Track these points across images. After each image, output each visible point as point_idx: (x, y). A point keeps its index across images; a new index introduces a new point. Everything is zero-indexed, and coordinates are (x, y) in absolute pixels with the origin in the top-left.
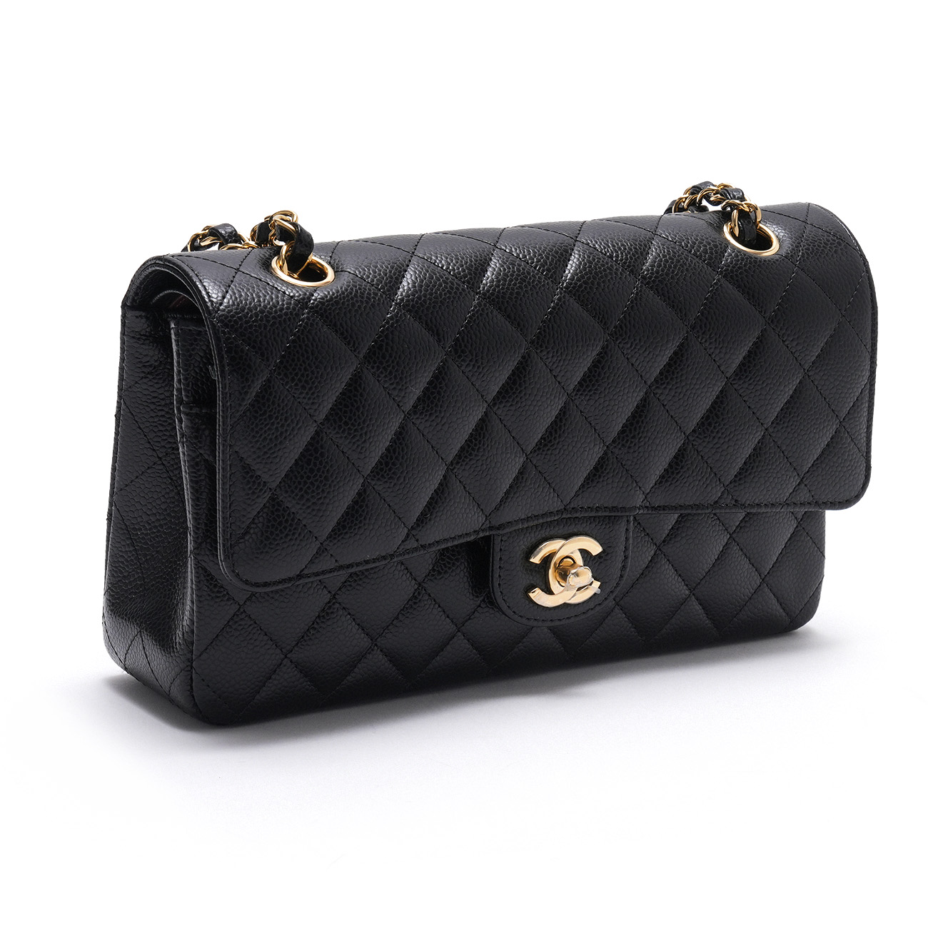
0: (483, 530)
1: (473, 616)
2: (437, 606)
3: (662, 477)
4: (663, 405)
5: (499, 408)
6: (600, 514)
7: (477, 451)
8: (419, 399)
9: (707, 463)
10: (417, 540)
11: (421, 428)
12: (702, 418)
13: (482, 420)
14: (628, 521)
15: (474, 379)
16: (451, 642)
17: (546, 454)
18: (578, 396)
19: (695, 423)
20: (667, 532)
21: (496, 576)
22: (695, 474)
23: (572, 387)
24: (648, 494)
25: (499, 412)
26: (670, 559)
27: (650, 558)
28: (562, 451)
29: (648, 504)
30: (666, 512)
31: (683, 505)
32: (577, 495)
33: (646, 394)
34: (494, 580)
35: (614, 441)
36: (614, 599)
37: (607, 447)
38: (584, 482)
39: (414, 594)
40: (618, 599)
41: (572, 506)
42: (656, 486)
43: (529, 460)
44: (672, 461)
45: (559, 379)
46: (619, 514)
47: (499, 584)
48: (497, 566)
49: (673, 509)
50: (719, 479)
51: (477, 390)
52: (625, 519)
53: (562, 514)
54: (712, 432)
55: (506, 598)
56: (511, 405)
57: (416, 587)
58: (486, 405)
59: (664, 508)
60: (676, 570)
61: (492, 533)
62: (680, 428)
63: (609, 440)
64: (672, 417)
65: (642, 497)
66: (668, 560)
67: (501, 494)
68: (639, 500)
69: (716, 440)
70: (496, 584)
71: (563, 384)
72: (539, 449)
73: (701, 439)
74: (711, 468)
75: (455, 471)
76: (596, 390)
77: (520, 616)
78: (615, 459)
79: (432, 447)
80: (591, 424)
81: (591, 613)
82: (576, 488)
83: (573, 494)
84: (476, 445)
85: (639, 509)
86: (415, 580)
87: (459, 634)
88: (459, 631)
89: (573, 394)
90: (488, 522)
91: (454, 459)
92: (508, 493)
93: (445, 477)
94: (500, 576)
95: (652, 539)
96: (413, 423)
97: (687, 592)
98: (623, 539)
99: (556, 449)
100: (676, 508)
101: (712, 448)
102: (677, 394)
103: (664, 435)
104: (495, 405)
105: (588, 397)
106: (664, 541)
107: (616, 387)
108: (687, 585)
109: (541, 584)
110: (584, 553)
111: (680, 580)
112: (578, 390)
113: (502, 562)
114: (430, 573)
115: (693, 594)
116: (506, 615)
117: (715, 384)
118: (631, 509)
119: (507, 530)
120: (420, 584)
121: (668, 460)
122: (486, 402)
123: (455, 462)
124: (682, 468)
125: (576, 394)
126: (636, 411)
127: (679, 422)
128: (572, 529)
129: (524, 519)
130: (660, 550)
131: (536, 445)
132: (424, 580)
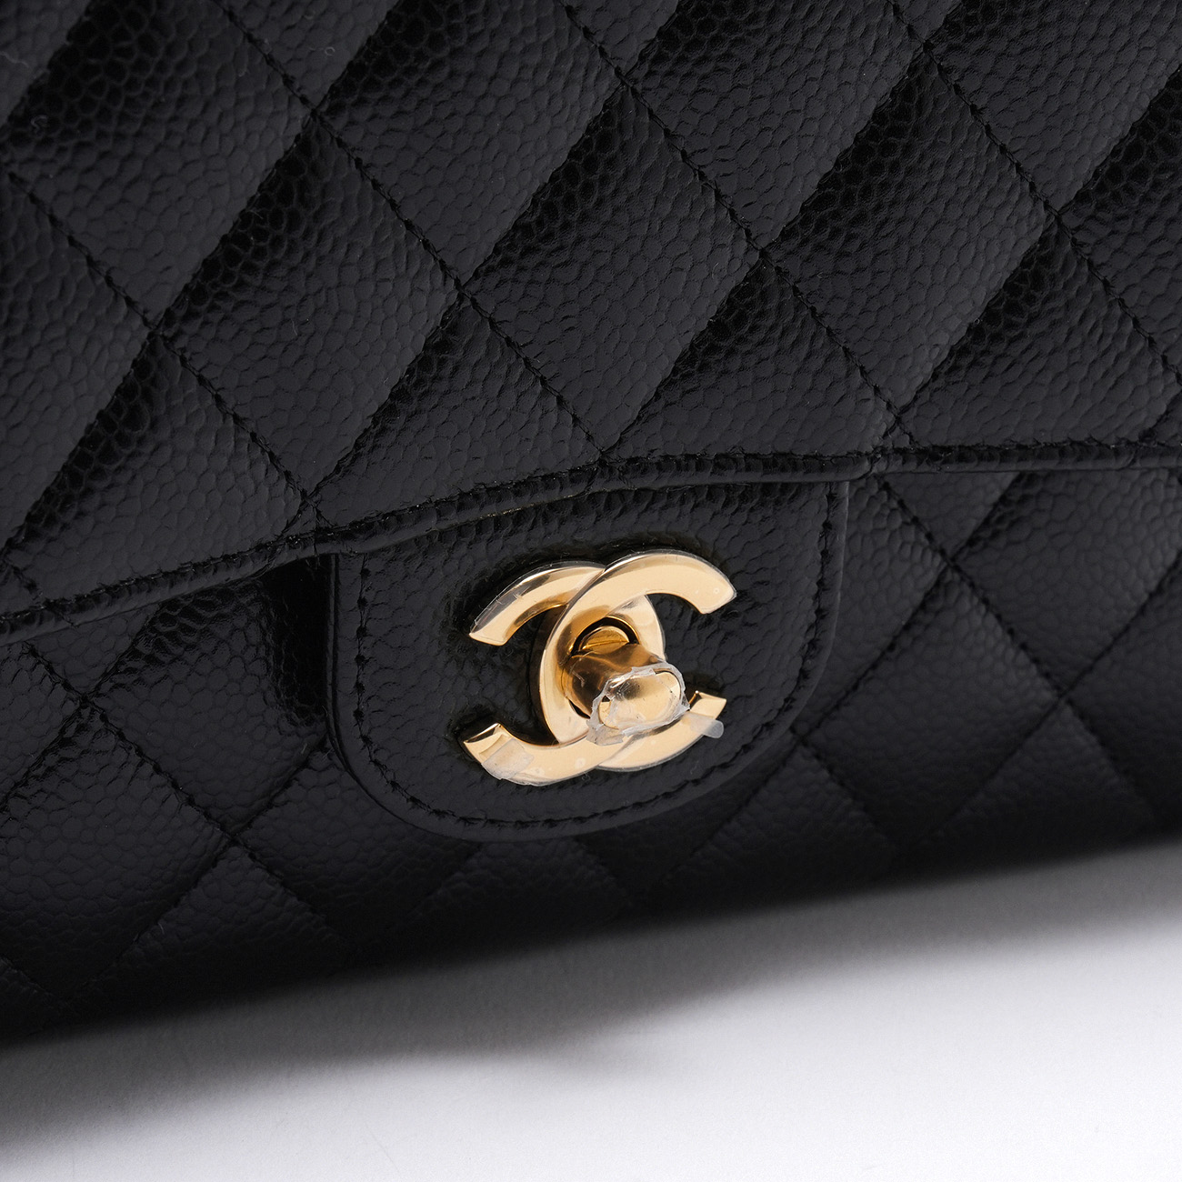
0: (291, 543)
1: (282, 798)
2: (148, 768)
3: (958, 351)
4: (973, 108)
5: (352, 123)
6: (729, 477)
7: (266, 276)
8: (35, 92)
9: (1122, 303)
10: (32, 587)
11: (46, 193)
12: (1115, 153)
13: (288, 165)
14: (831, 497)
15: (252, 21)
16: (205, 879)
17: (531, 282)
18: (658, 79)
19: (1087, 168)
20: (982, 512)
21: (347, 686)
22: (1076, 341)
23: (635, 47)
24: (906, 409)
25: (353, 138)
26: (992, 597)
27: (919, 597)
28: (591, 271)
29: (905, 442)
30: (968, 467)
31: (1030, 442)
32: (644, 416)
33: (912, 69)
34: (341, 699)
35: (786, 235)
36: (792, 729)
37: (763, 253)
38: (675, 371)
39: (62, 731)
40: (803, 728)
41: (627, 452)
42: (940, 382)
43: (467, 303)
44: (997, 300)
45: (585, 19)
46: (799, 477)
47: (358, 714)
48: (348, 653)
49: (991, 458)
50: (1165, 359)
51: (270, 60)
52: (821, 492)
53: (590, 481)
54: (1146, 199)
55: (382, 757)
56: (400, 113)
57: (71, 708)
58: (301, 113)
59: (963, 454)
60: (1011, 632)
61: (324, 549)
62: (1032, 187)
63: (770, 231)
64: (1003, 149)
65: (883, 419)
66: (985, 601)
67: (359, 423)
68: (873, 428)
69: (1157, 230)
70: (347, 714)
71: (599, 38)
72: (506, 262)
73: (1102, 222)
74: (1136, 322)
75: (181, 343)
76: (727, 56)
77: (437, 812)
78: (790, 296)
79: (90, 261)
80: (702, 176)
81: (692, 794)
82: (645, 392)
83: (631, 414)
84: (259, 253)
85: (873, 460)
86: (67, 686)
87: (235, 850)
88: (234, 842)
89: (640, 74)
90: (310, 514)
91: (178, 302)
92: (387, 411)
93: (141, 366)
94: (359, 687)
95: (929, 536)
96: (12, 176)
97: (1048, 696)
98: (813, 555)
99: (566, 264)
100: (1003, 454)
101: (1143, 255)
102: (1025, 74)
103: (973, 208)
104: (335, 110)
105: (691, 86)
106: (971, 542)
107: (798, 47)
108: (1047, 676)
109: (512, 706)
110: (670, 608)
111: (1023, 658)
112: (659, 59)
113: (368, 641)
114: (120, 663)
115: (1070, 702)
116: (382, 806)
117: (1165, 38)
118: (840, 462)
119: (382, 541)
120: (84, 701)
121: (982, 297)
122: (304, 100)
123: (181, 313)
124: (1031, 320)
125: (650, 73)
126: (871, 133)
127: (1030, 166)
128: (628, 525)
129: (449, 501)
130: (957, 569)
131: (497, 250)
132: (98, 687)
